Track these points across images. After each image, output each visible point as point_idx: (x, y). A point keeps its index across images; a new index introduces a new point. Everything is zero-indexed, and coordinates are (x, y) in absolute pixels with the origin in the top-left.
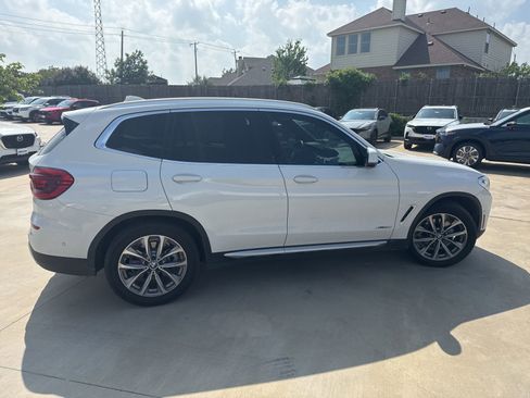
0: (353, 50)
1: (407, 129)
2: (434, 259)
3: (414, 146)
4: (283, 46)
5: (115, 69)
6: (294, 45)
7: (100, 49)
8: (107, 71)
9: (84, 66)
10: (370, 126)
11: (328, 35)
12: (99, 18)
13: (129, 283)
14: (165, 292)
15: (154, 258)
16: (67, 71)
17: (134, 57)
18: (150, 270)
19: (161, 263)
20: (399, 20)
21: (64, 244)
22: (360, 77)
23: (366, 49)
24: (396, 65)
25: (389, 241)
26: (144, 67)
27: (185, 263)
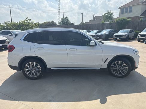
0: (126, 12)
1: (138, 35)
2: (117, 75)
3: (141, 41)
4: (106, 12)
5: (61, 21)
6: (109, 12)
7: (59, 16)
8: (59, 22)
9: (53, 21)
10: (126, 35)
11: (119, 8)
12: (59, 9)
13: (27, 73)
14: (36, 76)
15: (33, 68)
16: (49, 22)
17: (65, 18)
18: (32, 71)
19: (35, 69)
20: (142, 2)
21: (13, 63)
22: (126, 20)
23: (131, 11)
24: (140, 16)
25: (101, 68)
26: (68, 20)
27: (41, 69)
